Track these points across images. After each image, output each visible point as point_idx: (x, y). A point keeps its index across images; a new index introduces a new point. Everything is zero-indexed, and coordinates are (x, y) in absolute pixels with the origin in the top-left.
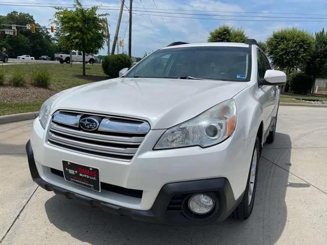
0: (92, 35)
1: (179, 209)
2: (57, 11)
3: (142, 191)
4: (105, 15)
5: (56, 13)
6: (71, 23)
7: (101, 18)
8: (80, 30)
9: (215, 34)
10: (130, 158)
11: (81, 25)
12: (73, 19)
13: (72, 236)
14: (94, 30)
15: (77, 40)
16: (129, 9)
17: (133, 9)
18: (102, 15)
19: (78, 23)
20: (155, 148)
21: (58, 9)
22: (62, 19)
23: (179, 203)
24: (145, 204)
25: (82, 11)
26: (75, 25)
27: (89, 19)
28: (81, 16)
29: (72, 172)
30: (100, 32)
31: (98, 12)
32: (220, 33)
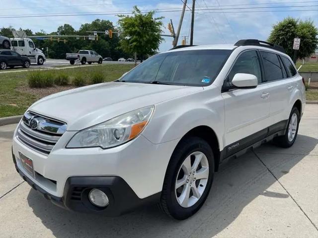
0: (148, 37)
1: (80, 199)
2: (121, 18)
3: (56, 182)
4: (161, 18)
5: (120, 20)
6: (130, 28)
7: (157, 21)
8: (139, 34)
9: (278, 28)
10: (48, 153)
11: (138, 30)
12: (133, 25)
13: (33, 211)
14: (150, 33)
15: (135, 43)
16: (192, 9)
17: (195, 9)
18: (158, 19)
19: (136, 28)
20: (67, 147)
21: (121, 16)
22: (124, 25)
23: (79, 195)
24: (58, 192)
25: (140, 17)
26: (134, 30)
27: (146, 23)
28: (139, 21)
29: (23, 161)
30: (156, 34)
31: (154, 17)
32: (284, 26)
